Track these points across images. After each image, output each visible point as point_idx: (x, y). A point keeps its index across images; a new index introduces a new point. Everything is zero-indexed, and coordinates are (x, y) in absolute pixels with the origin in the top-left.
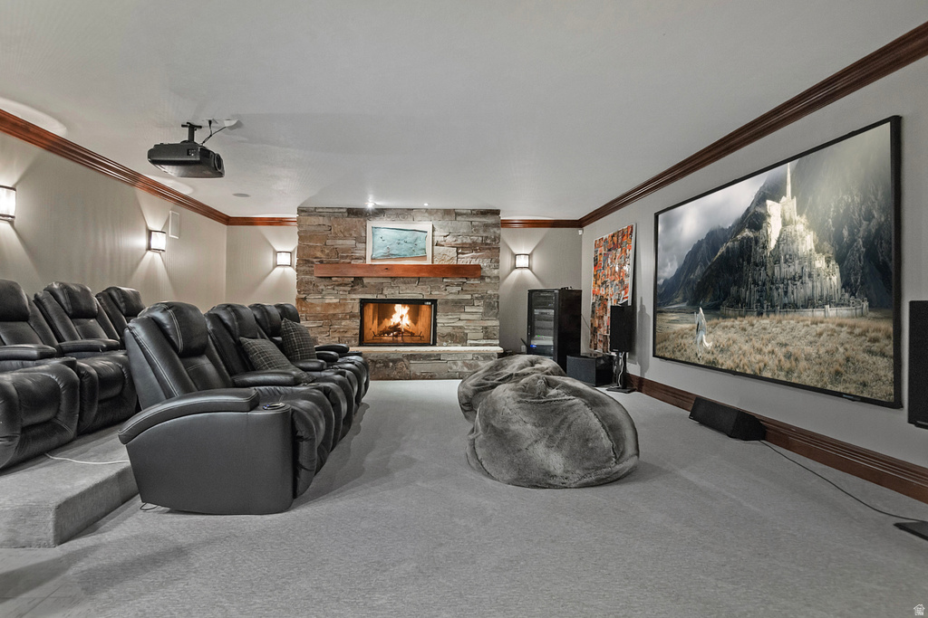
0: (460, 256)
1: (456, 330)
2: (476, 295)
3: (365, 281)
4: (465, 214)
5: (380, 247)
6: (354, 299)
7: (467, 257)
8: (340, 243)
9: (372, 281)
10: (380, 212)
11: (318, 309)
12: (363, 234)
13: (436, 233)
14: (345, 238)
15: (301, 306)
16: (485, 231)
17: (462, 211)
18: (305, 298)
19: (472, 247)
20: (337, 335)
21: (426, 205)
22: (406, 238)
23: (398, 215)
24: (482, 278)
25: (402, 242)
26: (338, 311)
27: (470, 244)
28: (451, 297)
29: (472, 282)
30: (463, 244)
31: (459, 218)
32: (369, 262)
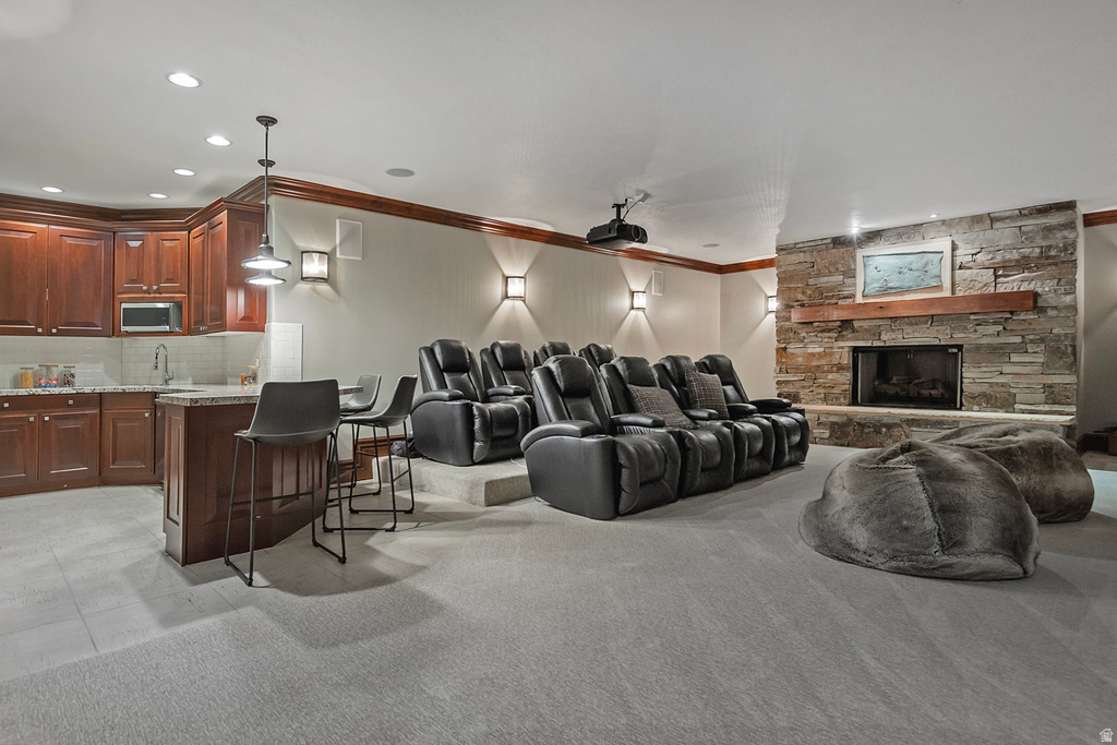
0: (1002, 279)
1: (995, 388)
2: (1031, 337)
3: (856, 324)
4: (1007, 218)
5: (873, 280)
6: (842, 348)
7: (1014, 281)
8: (824, 281)
9: (866, 324)
10: (872, 236)
11: (800, 359)
12: (853, 267)
13: (958, 252)
14: (830, 274)
15: (781, 356)
16: (1045, 238)
17: (1003, 214)
18: (785, 348)
19: (1023, 264)
20: (822, 391)
21: (934, 216)
22: (911, 264)
23: (900, 236)
24: (1041, 310)
25: (905, 270)
26: (822, 362)
27: (1017, 261)
28: (985, 341)
29: (1022, 316)
30: (1005, 262)
31: (997, 225)
32: (859, 299)
